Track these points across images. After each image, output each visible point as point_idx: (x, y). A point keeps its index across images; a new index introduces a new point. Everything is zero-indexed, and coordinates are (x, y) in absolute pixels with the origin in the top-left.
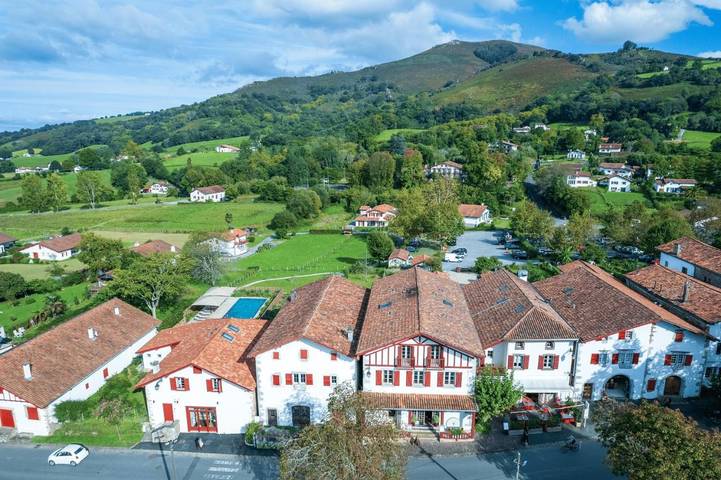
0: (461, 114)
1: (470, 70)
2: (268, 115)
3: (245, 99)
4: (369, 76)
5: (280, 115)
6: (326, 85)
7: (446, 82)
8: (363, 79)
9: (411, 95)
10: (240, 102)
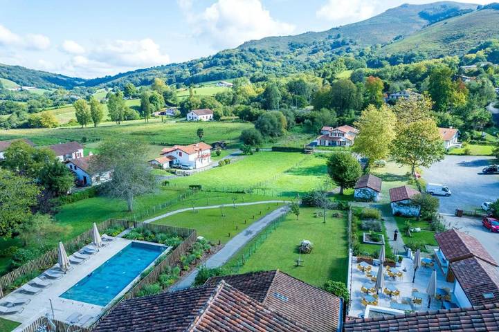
0: (409, 59)
1: (417, 27)
2: (259, 63)
3: (243, 53)
4: (334, 34)
5: (267, 63)
6: (301, 42)
7: (395, 37)
8: (330, 37)
9: (367, 46)
10: (240, 54)
